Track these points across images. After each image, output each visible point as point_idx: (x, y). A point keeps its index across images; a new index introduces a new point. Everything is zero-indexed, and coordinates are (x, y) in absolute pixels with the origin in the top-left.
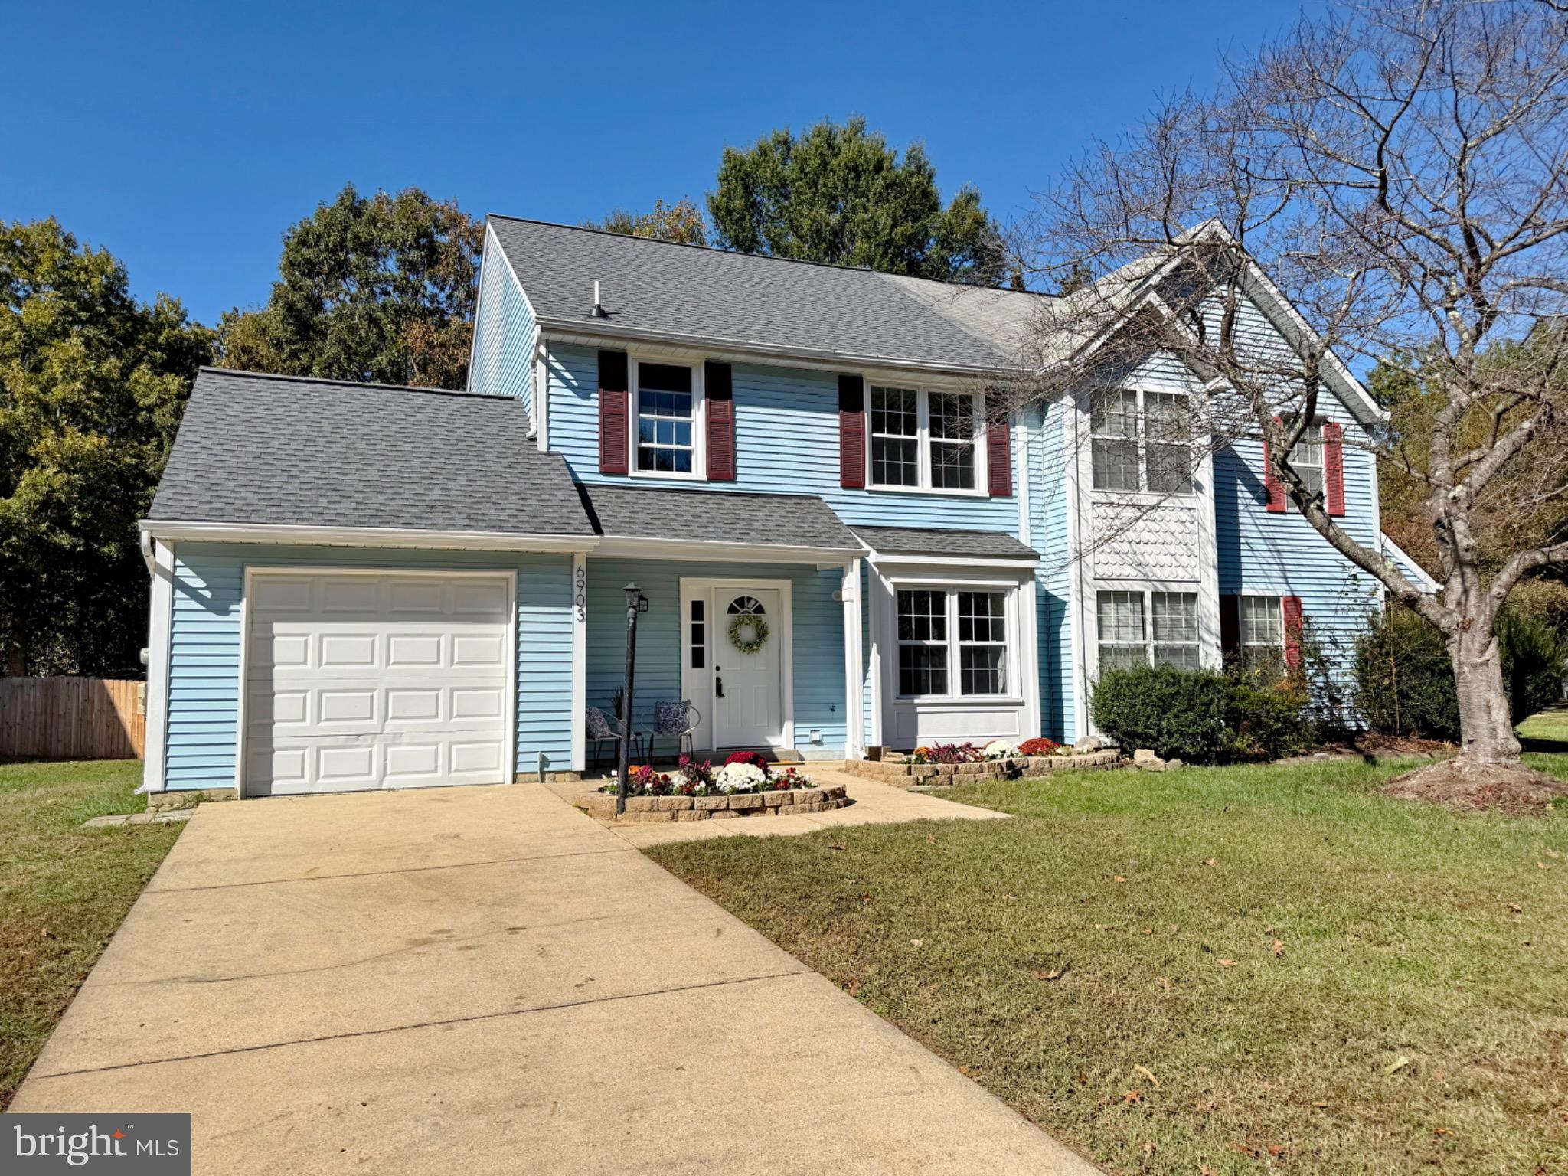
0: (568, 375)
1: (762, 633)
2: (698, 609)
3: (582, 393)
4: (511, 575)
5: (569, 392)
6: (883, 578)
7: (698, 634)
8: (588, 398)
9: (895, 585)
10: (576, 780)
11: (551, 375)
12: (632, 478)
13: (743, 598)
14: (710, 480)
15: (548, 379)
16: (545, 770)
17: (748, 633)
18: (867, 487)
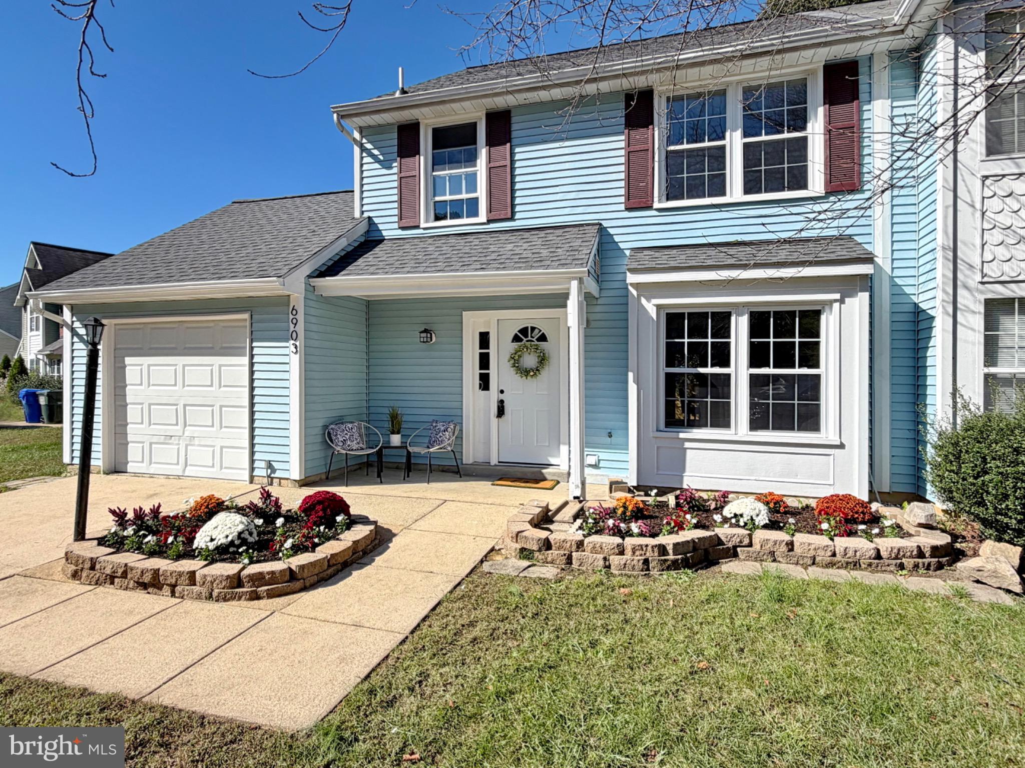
0: (376, 152)
1: (543, 360)
2: (484, 340)
3: (386, 164)
4: (246, 316)
5: (377, 166)
6: (644, 301)
7: (484, 362)
8: (390, 168)
9: (659, 307)
10: (295, 487)
11: (364, 154)
12: (425, 229)
13: (527, 328)
14: (489, 221)
15: (362, 158)
16: (273, 475)
17: (530, 360)
18: (656, 205)
